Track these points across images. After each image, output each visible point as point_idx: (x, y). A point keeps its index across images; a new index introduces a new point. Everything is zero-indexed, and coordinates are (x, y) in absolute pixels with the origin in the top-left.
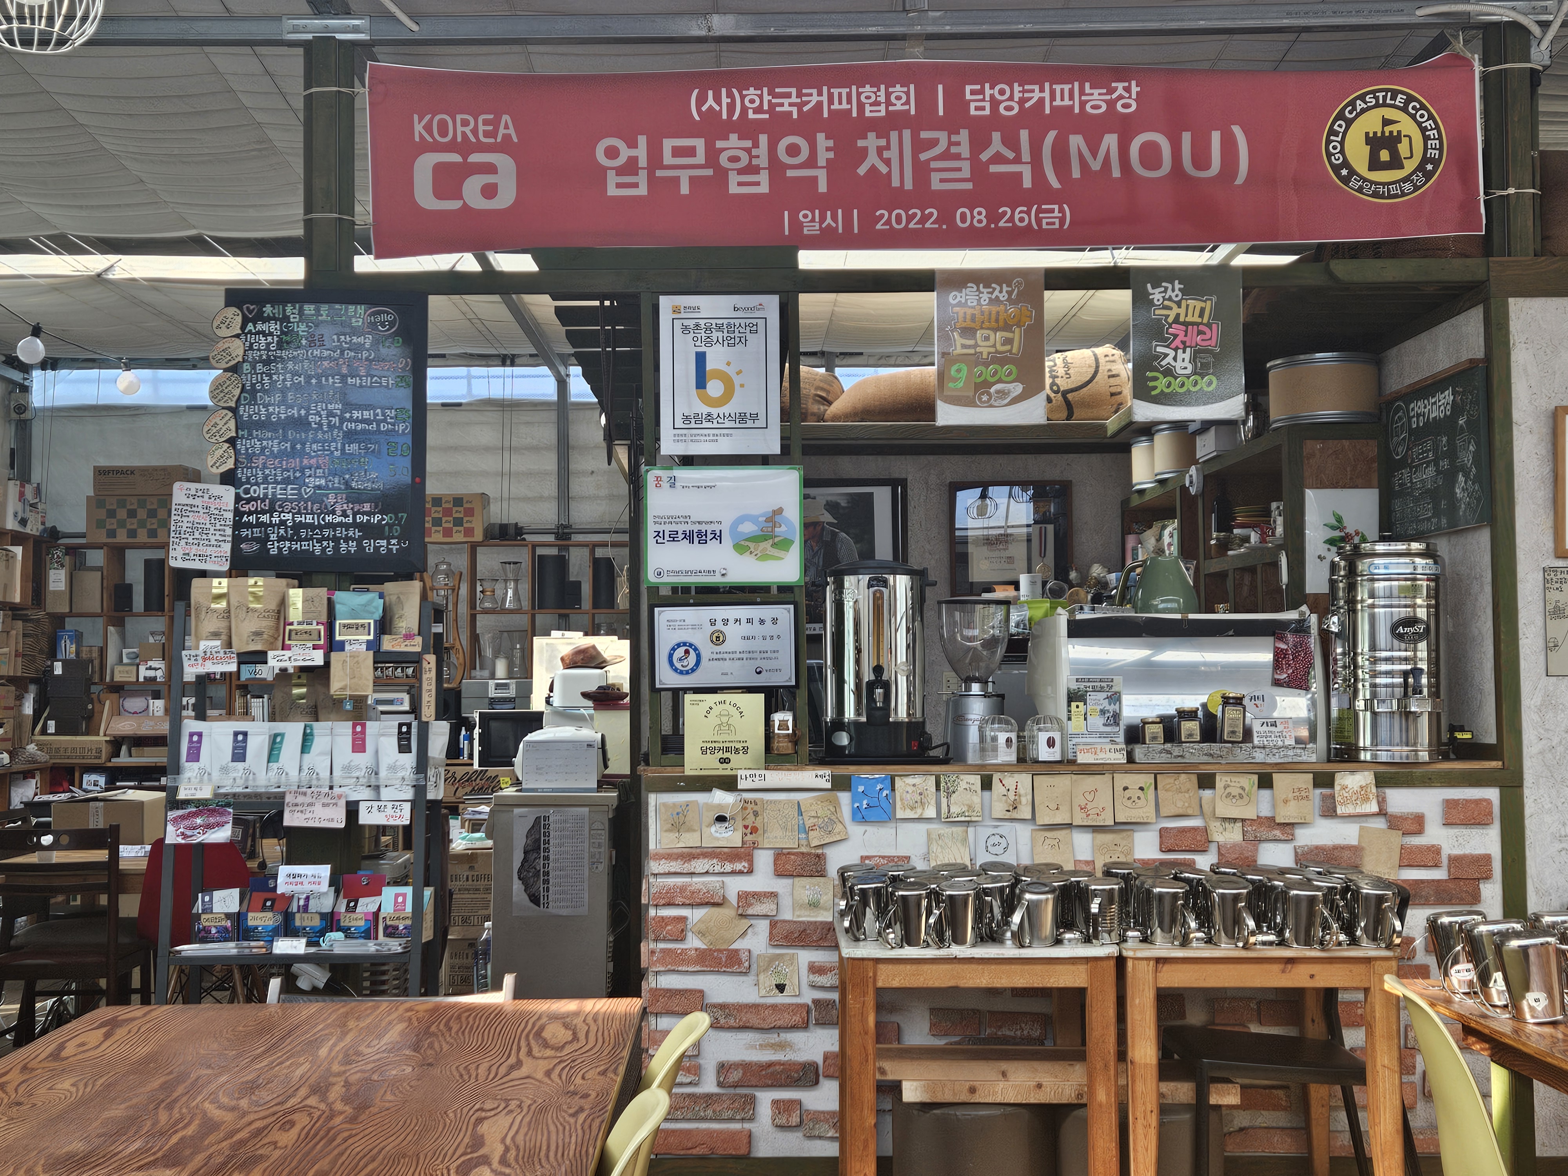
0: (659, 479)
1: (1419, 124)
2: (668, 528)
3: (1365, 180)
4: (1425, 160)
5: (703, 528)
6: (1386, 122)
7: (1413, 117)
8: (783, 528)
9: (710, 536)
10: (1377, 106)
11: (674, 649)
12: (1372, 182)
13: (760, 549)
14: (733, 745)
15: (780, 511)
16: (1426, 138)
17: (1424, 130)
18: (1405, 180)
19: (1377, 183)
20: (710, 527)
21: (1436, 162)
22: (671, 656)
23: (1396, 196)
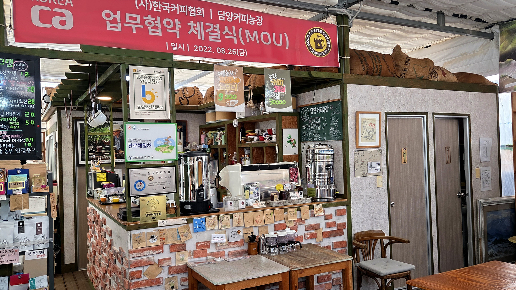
0: (129, 127)
1: (326, 38)
2: (133, 143)
3: (315, 51)
4: (327, 47)
5: (145, 142)
6: (319, 37)
7: (324, 36)
8: (171, 142)
9: (147, 145)
10: (316, 32)
11: (136, 183)
12: (316, 52)
13: (164, 149)
14: (156, 212)
15: (170, 137)
16: (327, 42)
17: (327, 39)
18: (323, 52)
19: (317, 52)
20: (147, 143)
21: (330, 48)
22: (135, 185)
23: (321, 56)
